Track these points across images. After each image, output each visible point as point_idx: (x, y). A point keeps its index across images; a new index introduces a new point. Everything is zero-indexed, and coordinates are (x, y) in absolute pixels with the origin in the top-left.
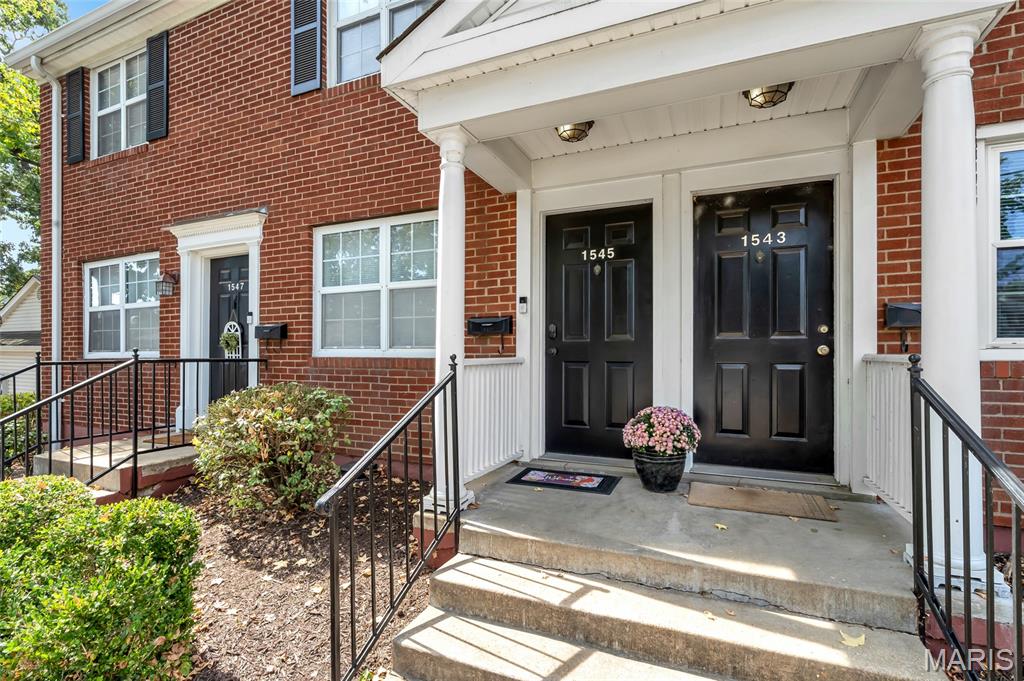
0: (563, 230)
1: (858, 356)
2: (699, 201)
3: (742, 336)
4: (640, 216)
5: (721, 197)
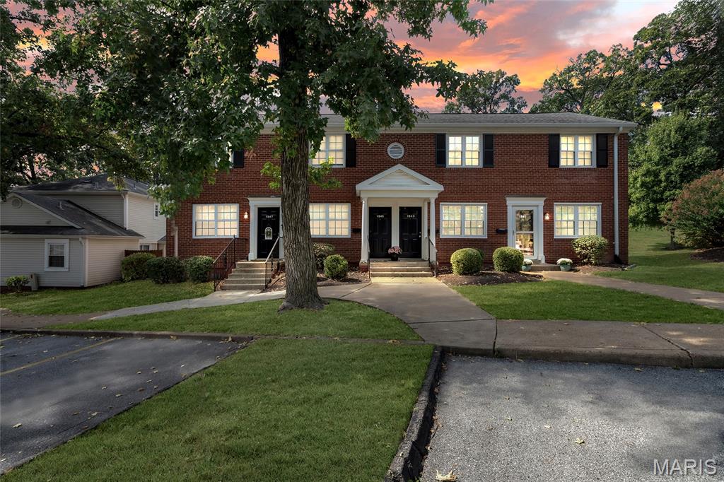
0: (373, 211)
1: (425, 237)
2: (400, 208)
3: (407, 234)
4: (389, 209)
5: (404, 208)
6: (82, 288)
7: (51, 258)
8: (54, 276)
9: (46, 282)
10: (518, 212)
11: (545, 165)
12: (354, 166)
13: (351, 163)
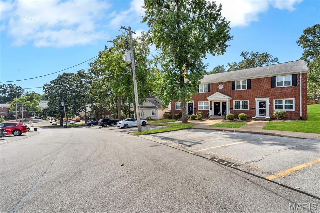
2: (222, 102)
6: (158, 120)
7: (152, 113)
8: (153, 117)
9: (152, 118)
10: (260, 102)
11: (270, 87)
12: (210, 92)
13: (209, 91)
